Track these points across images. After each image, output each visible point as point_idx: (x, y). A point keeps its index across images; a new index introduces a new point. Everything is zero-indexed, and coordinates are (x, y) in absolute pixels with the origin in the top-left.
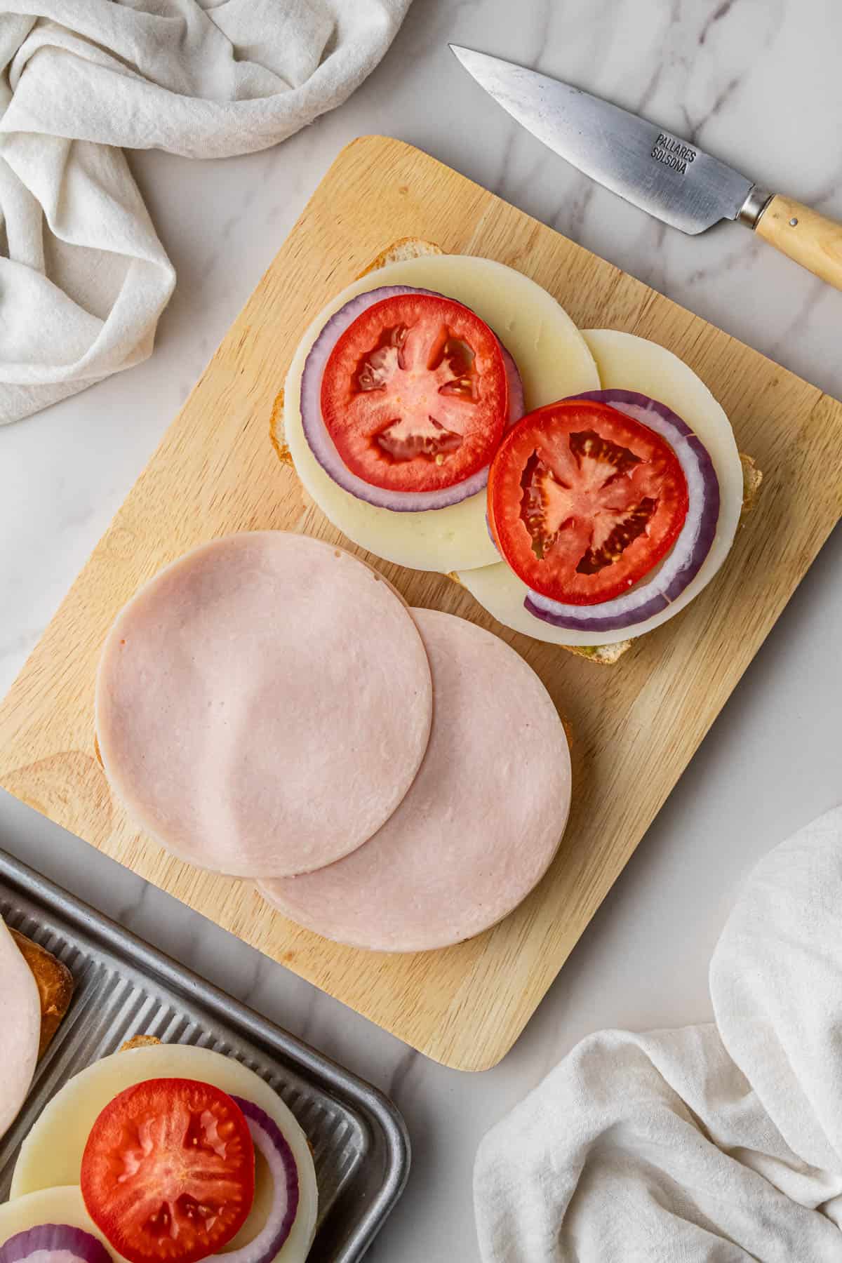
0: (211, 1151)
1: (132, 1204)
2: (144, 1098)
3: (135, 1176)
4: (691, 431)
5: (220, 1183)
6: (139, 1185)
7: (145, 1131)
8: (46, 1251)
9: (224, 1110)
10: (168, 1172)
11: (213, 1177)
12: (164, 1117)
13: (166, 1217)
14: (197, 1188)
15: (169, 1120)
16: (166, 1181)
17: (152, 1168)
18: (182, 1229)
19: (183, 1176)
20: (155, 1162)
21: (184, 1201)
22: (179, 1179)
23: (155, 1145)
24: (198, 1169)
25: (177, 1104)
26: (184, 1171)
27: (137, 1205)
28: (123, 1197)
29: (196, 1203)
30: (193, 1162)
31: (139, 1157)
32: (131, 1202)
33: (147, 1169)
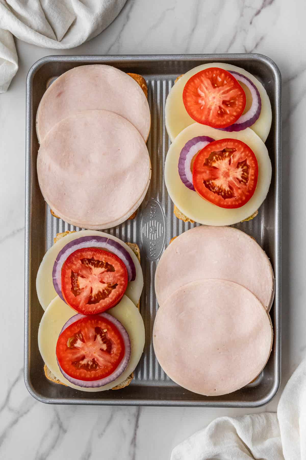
0: (222, 84)
1: (210, 113)
2: (192, 84)
3: (205, 104)
4: (55, 261)
5: (231, 92)
6: (208, 106)
7: (200, 92)
8: (194, 146)
9: (218, 72)
10: (214, 98)
11: (228, 91)
12: (202, 85)
13: (222, 110)
14: (226, 97)
15: (204, 84)
16: (215, 100)
17: (209, 99)
18: (229, 111)
19: (219, 96)
20: (208, 97)
21: (224, 102)
22: (218, 97)
23: (205, 93)
24: (222, 92)
25: (203, 79)
26: (218, 95)
27: (211, 112)
28: (206, 113)
29: (229, 101)
30: (220, 91)
31: (203, 99)
32: (209, 112)
33: (208, 100)
